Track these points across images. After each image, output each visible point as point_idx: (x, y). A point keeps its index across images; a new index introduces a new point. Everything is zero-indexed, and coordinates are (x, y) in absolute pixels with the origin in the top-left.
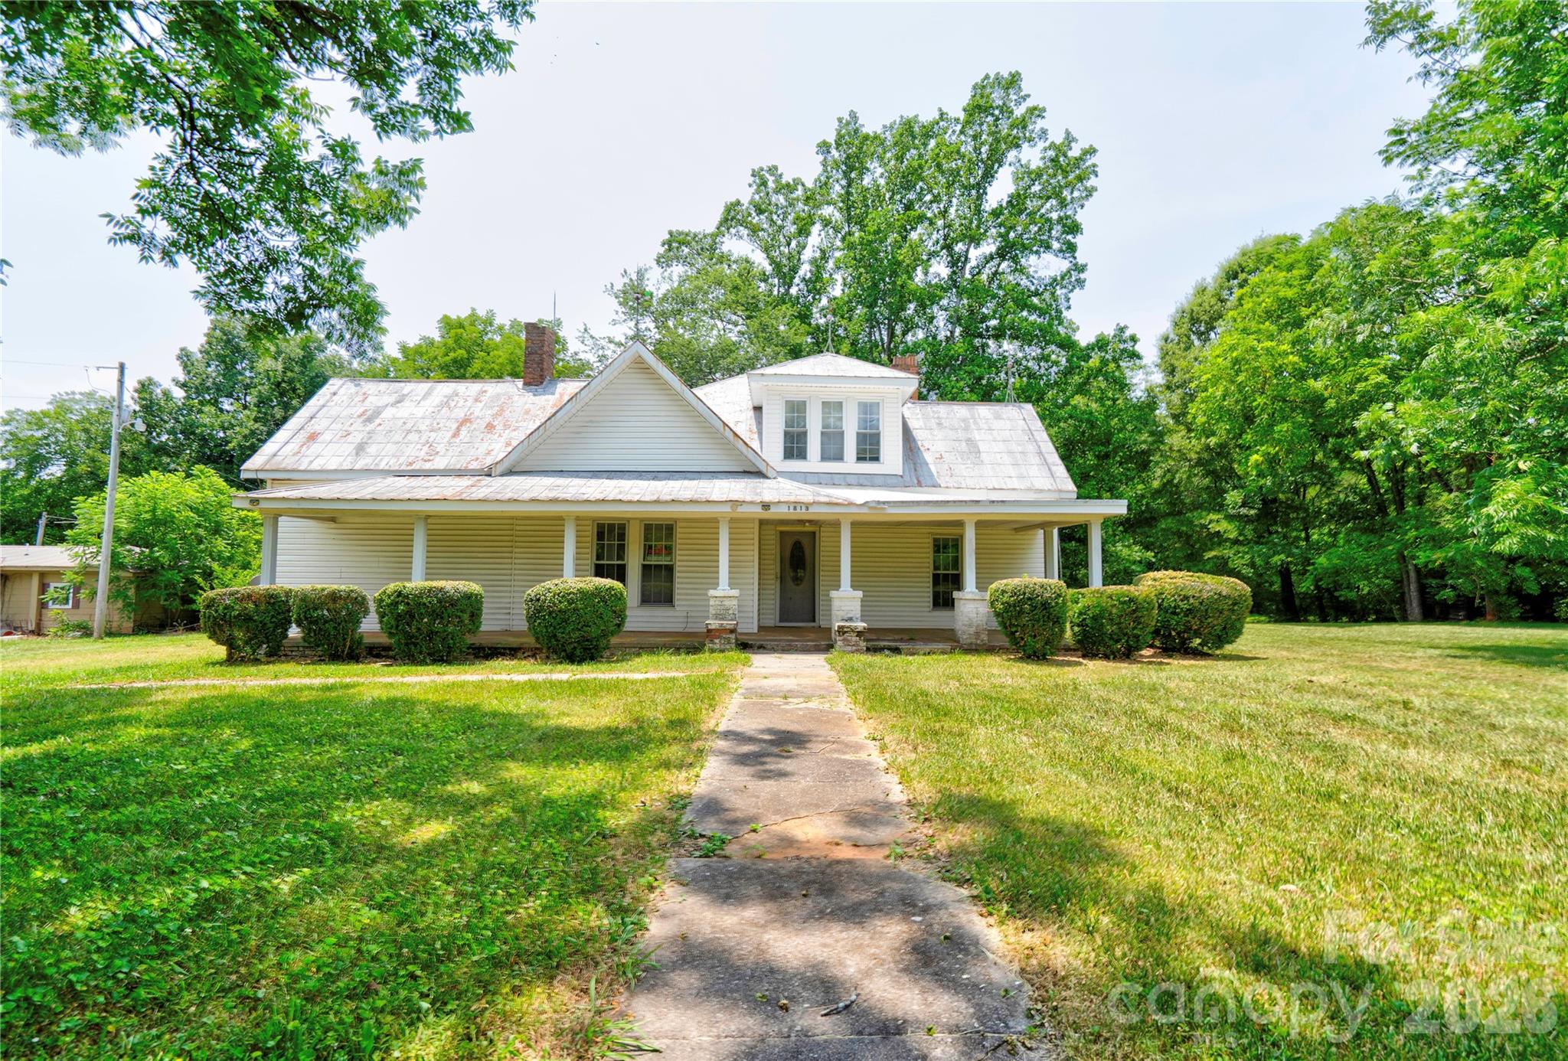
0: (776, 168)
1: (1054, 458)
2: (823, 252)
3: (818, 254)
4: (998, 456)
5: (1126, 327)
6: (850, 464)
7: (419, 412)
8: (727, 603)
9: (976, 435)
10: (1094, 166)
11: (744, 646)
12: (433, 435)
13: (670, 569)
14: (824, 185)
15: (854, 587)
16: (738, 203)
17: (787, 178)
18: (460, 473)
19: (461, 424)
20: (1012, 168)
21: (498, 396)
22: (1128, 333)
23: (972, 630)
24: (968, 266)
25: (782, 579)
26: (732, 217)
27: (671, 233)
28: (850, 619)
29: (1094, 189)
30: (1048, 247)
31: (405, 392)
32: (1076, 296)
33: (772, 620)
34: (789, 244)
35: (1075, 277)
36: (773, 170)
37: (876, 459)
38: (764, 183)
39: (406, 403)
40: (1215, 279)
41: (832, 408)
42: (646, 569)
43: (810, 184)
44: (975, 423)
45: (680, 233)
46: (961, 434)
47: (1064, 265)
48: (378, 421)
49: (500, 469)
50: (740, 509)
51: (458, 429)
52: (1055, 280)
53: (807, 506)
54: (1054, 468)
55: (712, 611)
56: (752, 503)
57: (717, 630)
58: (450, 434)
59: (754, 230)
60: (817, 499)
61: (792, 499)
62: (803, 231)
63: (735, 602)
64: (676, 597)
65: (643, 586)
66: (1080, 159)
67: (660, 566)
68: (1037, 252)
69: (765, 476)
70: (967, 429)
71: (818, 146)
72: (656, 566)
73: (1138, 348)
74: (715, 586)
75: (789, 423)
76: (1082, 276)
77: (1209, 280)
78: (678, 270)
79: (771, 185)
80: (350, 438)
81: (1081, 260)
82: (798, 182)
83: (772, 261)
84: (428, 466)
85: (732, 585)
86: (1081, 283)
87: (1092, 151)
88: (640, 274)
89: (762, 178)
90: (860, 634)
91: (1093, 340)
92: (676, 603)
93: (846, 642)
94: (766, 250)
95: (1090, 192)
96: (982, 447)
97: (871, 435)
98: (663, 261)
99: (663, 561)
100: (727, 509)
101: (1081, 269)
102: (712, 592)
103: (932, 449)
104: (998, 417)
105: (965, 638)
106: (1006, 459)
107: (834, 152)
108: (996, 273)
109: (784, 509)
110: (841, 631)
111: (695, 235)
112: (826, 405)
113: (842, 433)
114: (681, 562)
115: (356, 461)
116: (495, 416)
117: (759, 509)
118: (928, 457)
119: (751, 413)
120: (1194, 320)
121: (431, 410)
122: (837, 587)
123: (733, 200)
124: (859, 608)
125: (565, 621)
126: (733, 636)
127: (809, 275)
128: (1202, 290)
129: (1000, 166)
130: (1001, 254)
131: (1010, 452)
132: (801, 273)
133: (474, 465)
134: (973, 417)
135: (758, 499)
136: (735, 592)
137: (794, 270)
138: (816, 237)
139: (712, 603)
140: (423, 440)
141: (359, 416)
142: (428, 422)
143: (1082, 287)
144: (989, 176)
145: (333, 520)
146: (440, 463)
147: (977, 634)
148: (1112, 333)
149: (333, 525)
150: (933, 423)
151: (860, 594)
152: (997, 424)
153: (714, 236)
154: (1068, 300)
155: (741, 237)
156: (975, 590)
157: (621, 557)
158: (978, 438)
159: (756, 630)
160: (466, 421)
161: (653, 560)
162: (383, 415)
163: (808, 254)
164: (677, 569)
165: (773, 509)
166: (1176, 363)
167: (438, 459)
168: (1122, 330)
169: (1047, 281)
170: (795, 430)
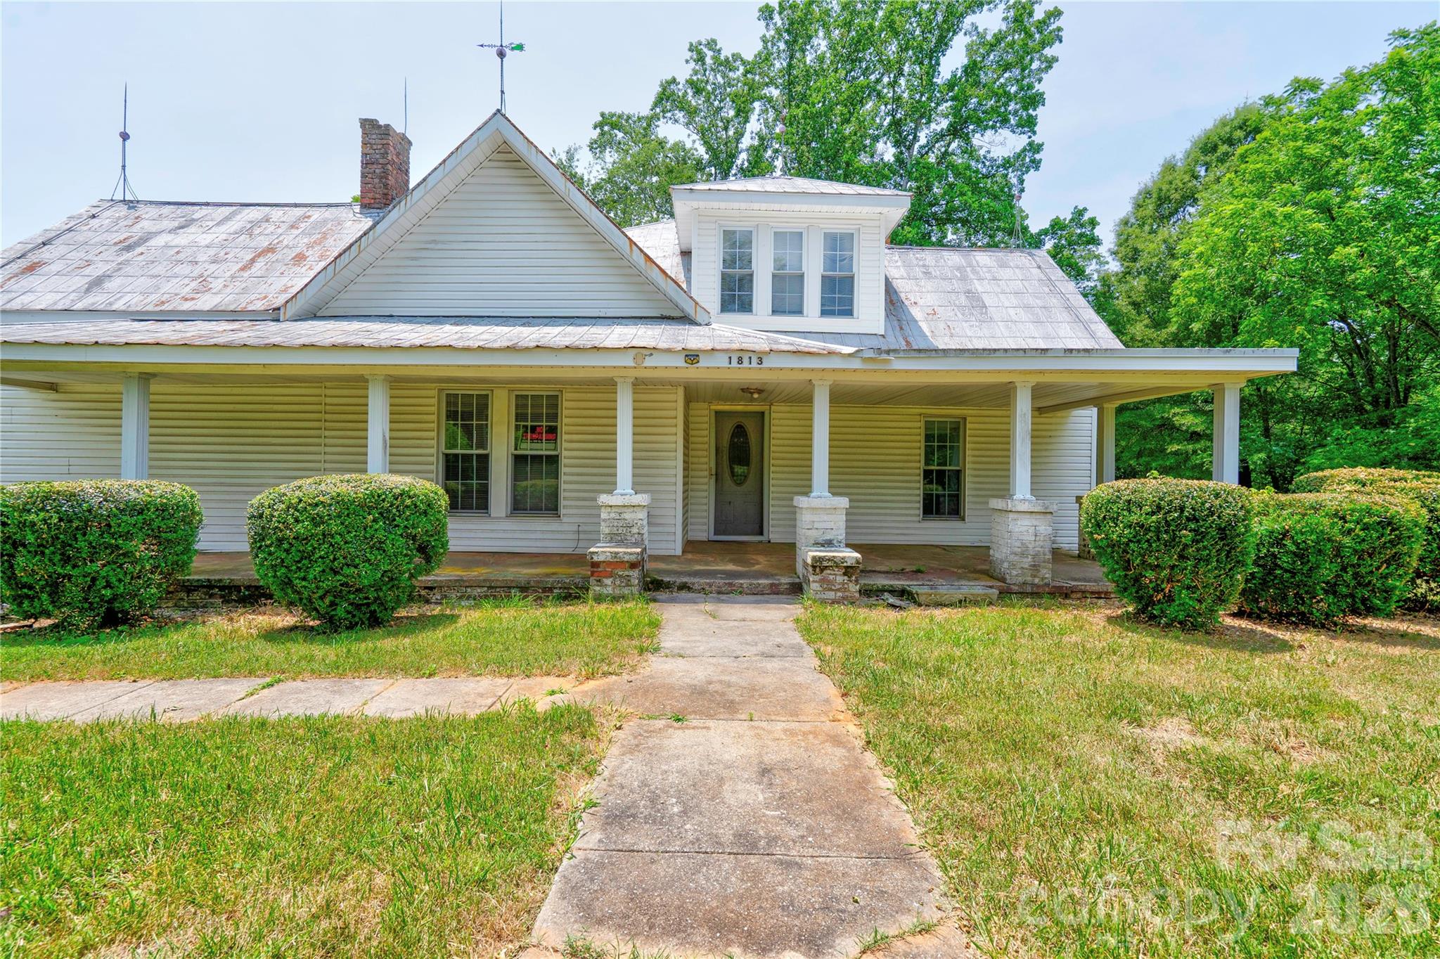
0: (714, 41)
1: (1090, 314)
2: (762, 139)
3: (756, 143)
4: (1012, 311)
5: (1085, 209)
6: (812, 318)
7: (205, 239)
8: (628, 516)
9: (978, 286)
10: (1059, 29)
11: (654, 587)
12: (213, 267)
13: (553, 460)
14: (765, 58)
15: (835, 490)
16: (674, 81)
17: (726, 53)
18: (234, 315)
19: (259, 255)
20: (968, 39)
21: (325, 221)
22: (1086, 217)
23: (1027, 562)
24: (917, 146)
25: (717, 476)
26: (667, 98)
27: (602, 115)
28: (829, 543)
29: (1055, 59)
30: (1005, 121)
31: (196, 216)
32: (1031, 178)
33: (703, 531)
34: (726, 129)
35: (1029, 159)
36: (711, 44)
37: (848, 313)
38: (701, 59)
39: (192, 229)
40: (1188, 155)
41: (788, 240)
42: (519, 460)
43: (749, 57)
44: (974, 272)
45: (612, 115)
46: (956, 285)
47: (1019, 141)
48: (139, 250)
49: (292, 310)
50: (649, 362)
51: (253, 261)
52: (1008, 162)
53: (761, 357)
54: (1093, 327)
55: (604, 529)
56: (669, 351)
57: (609, 563)
58: (240, 265)
59: (691, 113)
60: (775, 347)
61: (736, 346)
62: (743, 113)
63: (642, 515)
64: (562, 503)
65: (515, 487)
66: (1043, 23)
67: (541, 457)
68: (993, 127)
69: (693, 322)
70: (964, 279)
71: (760, 10)
72: (533, 457)
73: (1097, 232)
74: (610, 487)
75: (729, 262)
76: (1037, 157)
77: (1179, 156)
78: (611, 157)
79: (709, 61)
80: (87, 271)
81: (1037, 139)
82: (737, 57)
83: (710, 148)
84: (187, 306)
85: (637, 487)
86: (1036, 164)
87: (1057, 13)
88: (570, 155)
89: (699, 53)
90: (848, 571)
91: (1047, 225)
92: (562, 511)
93: (827, 585)
94: (703, 133)
95: (1050, 63)
96: (988, 300)
97: (842, 279)
98: (598, 147)
99: (543, 449)
100: (628, 361)
101: (1037, 148)
102: (604, 499)
103: (921, 302)
104: (1003, 265)
105: (1015, 576)
106: (1023, 315)
107: (777, 18)
108: (946, 154)
109: (722, 361)
110: (819, 566)
111: (629, 118)
112: (779, 237)
113: (802, 276)
114: (569, 449)
115: (80, 299)
116: (310, 246)
117: (680, 362)
118: (916, 313)
119: (678, 259)
120: (1162, 200)
121: (224, 236)
122: (806, 490)
123: (669, 78)
124: (842, 525)
125: (307, 556)
126: (635, 573)
127: (746, 164)
128: (1169, 167)
129: (955, 33)
130: (955, 131)
131: (1027, 307)
132: (739, 162)
133: (259, 306)
134: (970, 265)
135: (679, 347)
136: (642, 499)
137: (733, 156)
138: (754, 125)
139: (604, 516)
140: (195, 274)
141: (116, 244)
142: (212, 252)
143: (1037, 168)
144: (943, 44)
145: (53, 387)
146: (206, 302)
147: (1035, 567)
148: (1069, 217)
149: (54, 395)
150: (918, 272)
151: (844, 502)
152: (1005, 273)
153: (651, 120)
154: (1022, 181)
155: (676, 121)
156: (1028, 496)
157: (482, 443)
158: (980, 289)
159: (679, 552)
160: (270, 250)
161: (528, 449)
162: (152, 243)
163: (746, 142)
164: (563, 461)
165: (704, 362)
166: (1141, 246)
167: (207, 296)
168: (1079, 213)
169: (999, 162)
170: (737, 271)
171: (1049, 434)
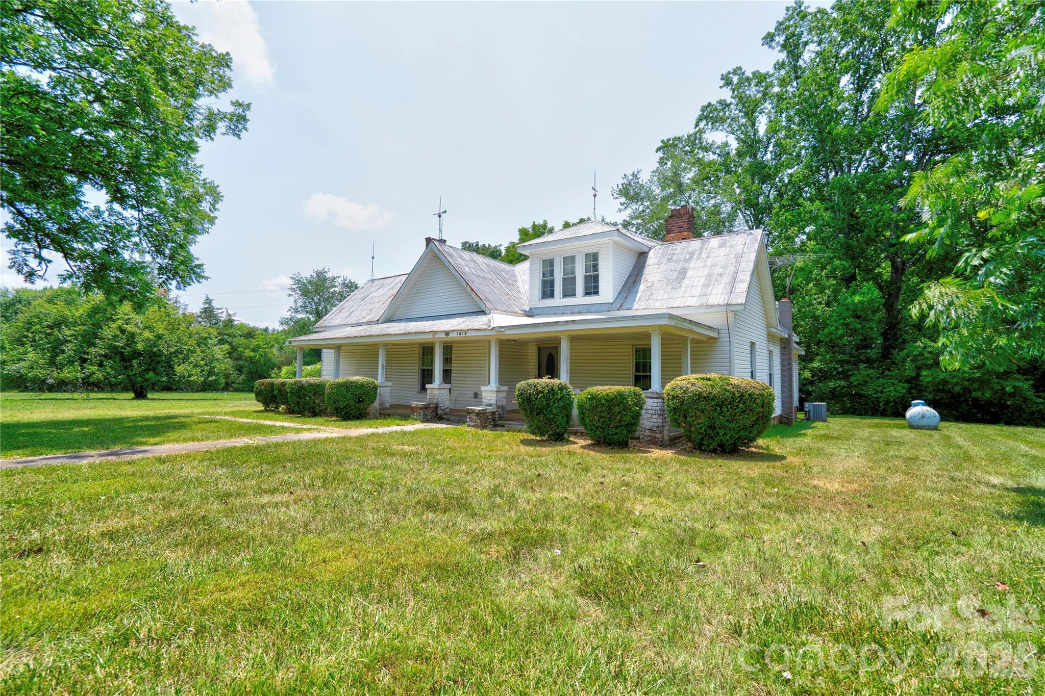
4: (697, 280)
6: (580, 298)
18: (370, 323)
28: (490, 405)
37: (597, 293)
41: (569, 260)
44: (700, 253)
46: (680, 265)
49: (380, 321)
50: (437, 336)
53: (466, 331)
56: (441, 332)
70: (688, 260)
75: (546, 274)
84: (363, 320)
93: (471, 419)
96: (690, 273)
97: (593, 276)
103: (650, 279)
106: (702, 281)
109: (454, 335)
110: (468, 412)
112: (565, 259)
113: (575, 277)
114: (455, 367)
117: (443, 336)
118: (643, 287)
134: (701, 249)
150: (666, 258)
165: (451, 335)
170: (549, 278)
171: (704, 353)
